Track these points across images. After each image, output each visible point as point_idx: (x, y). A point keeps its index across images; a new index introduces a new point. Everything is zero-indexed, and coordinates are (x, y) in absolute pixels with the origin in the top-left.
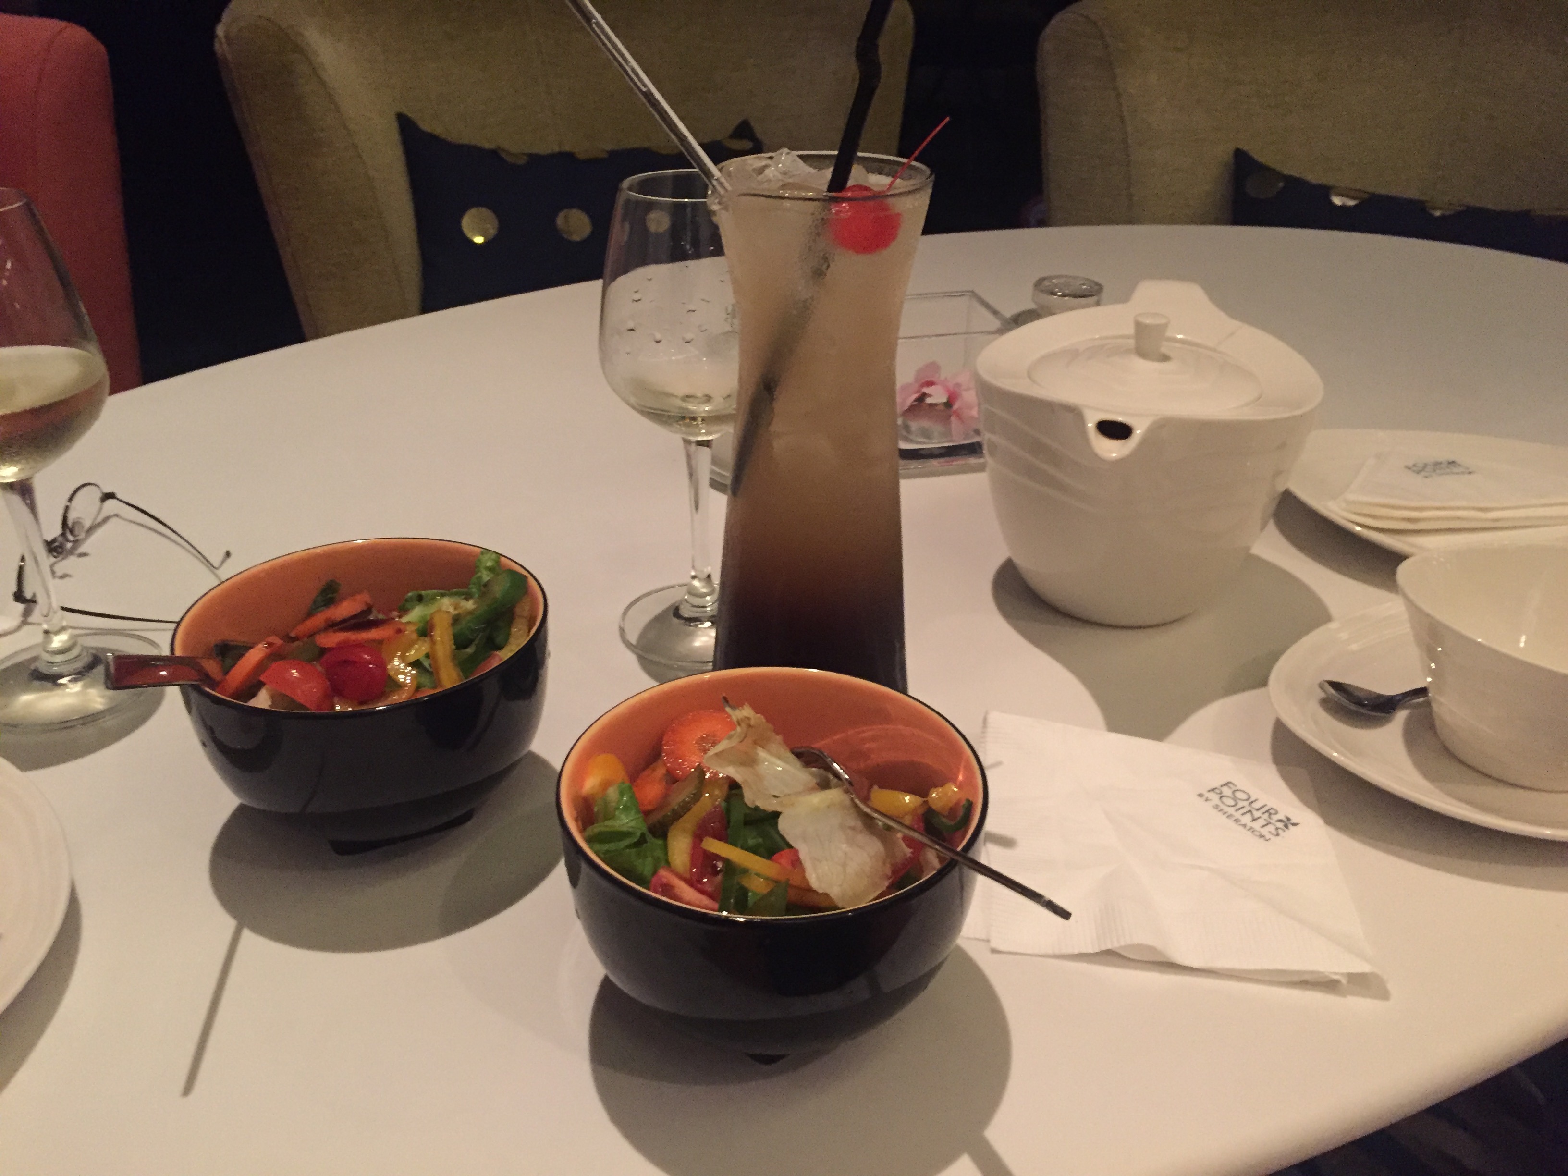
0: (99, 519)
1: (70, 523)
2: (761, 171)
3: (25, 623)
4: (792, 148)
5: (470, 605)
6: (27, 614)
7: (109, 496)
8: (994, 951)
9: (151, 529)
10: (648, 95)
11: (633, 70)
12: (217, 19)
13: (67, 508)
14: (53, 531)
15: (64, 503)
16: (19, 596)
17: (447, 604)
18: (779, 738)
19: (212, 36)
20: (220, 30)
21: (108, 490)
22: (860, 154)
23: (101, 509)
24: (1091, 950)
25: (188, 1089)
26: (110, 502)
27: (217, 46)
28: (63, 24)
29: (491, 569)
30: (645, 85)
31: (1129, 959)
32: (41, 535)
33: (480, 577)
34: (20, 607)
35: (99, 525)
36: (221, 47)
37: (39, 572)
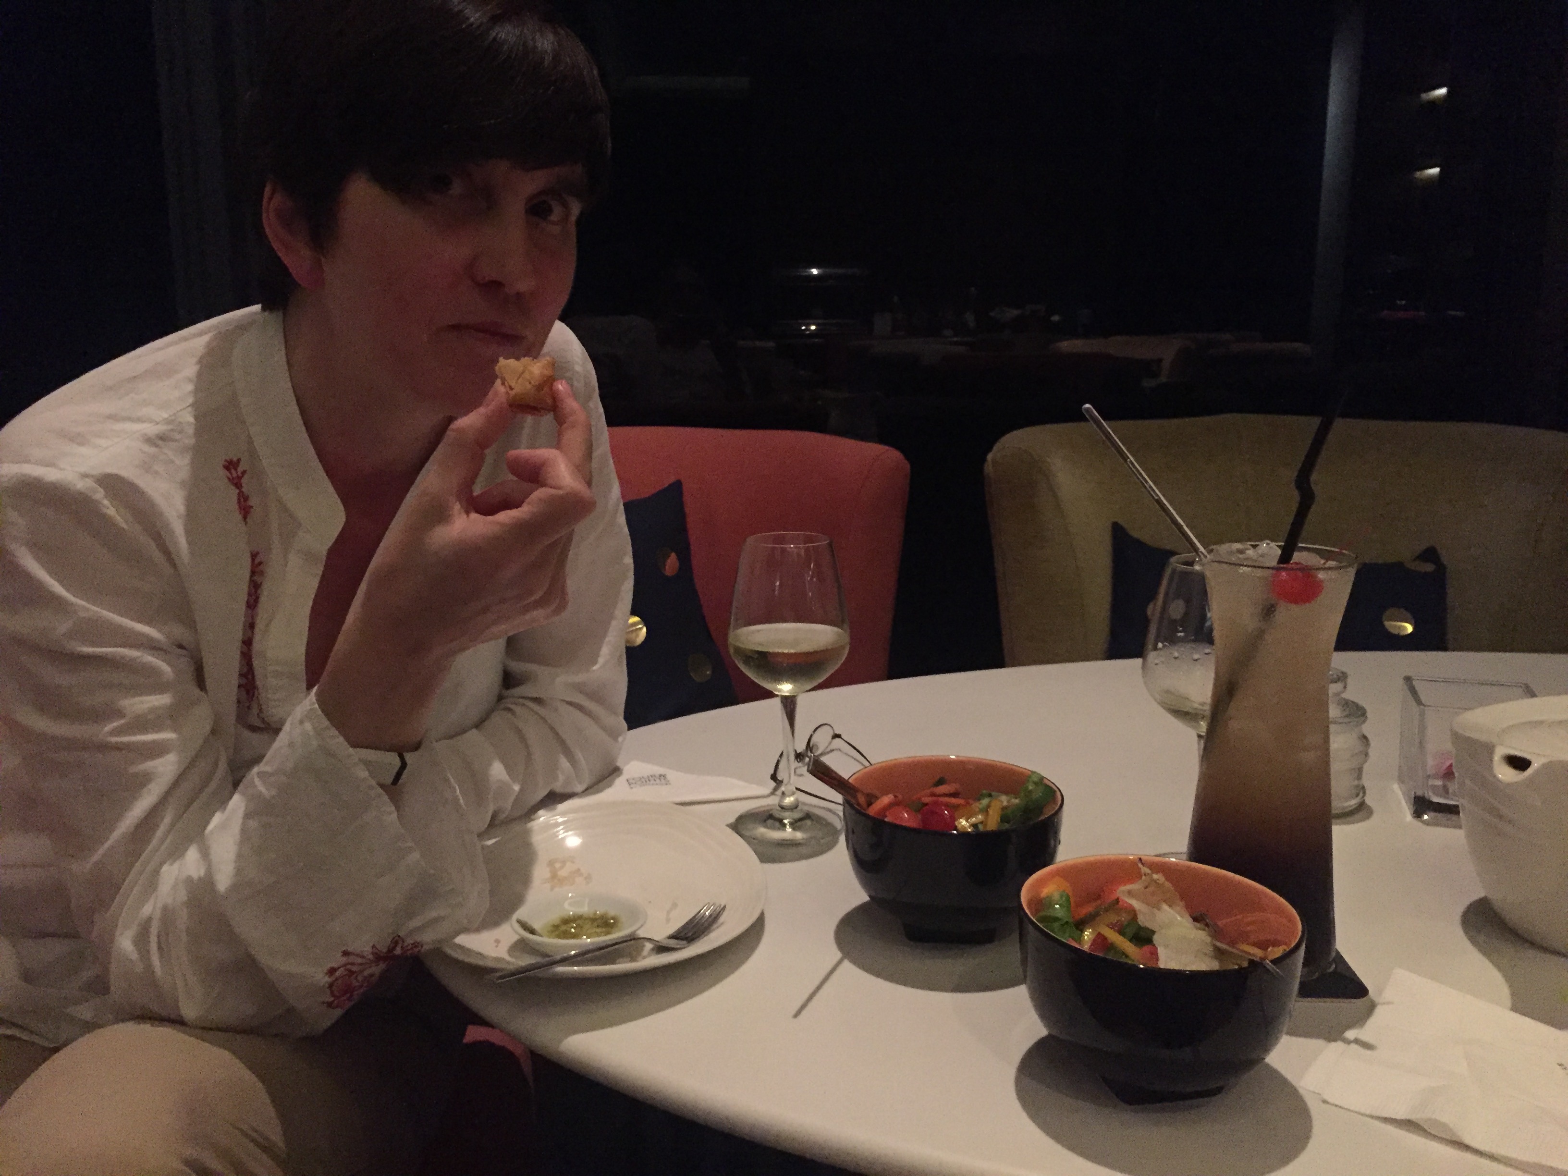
0: (828, 750)
1: (811, 746)
2: (1241, 552)
3: (773, 793)
4: (1273, 541)
5: (1017, 801)
6: (775, 789)
7: (837, 736)
8: (1325, 1102)
9: (858, 761)
10: (1159, 502)
11: (1151, 487)
12: (990, 449)
13: (811, 736)
14: (801, 747)
15: (810, 732)
16: (774, 777)
17: (1004, 800)
18: (1182, 904)
19: (984, 460)
20: (990, 457)
21: (837, 732)
22: (1300, 545)
23: (830, 743)
24: (1398, 1117)
25: (796, 1015)
26: (837, 740)
27: (986, 466)
28: (887, 448)
29: (1035, 783)
30: (1157, 495)
31: (1430, 1134)
32: (794, 746)
33: (1027, 787)
34: (773, 784)
35: (828, 753)
36: (989, 468)
37: (789, 768)
